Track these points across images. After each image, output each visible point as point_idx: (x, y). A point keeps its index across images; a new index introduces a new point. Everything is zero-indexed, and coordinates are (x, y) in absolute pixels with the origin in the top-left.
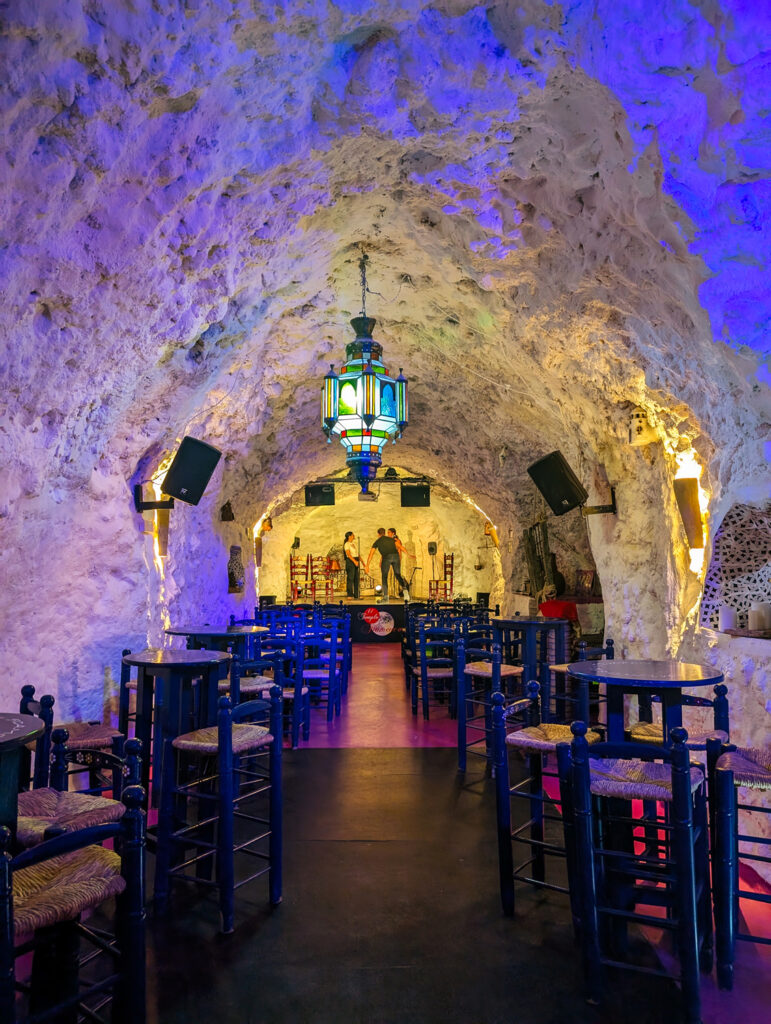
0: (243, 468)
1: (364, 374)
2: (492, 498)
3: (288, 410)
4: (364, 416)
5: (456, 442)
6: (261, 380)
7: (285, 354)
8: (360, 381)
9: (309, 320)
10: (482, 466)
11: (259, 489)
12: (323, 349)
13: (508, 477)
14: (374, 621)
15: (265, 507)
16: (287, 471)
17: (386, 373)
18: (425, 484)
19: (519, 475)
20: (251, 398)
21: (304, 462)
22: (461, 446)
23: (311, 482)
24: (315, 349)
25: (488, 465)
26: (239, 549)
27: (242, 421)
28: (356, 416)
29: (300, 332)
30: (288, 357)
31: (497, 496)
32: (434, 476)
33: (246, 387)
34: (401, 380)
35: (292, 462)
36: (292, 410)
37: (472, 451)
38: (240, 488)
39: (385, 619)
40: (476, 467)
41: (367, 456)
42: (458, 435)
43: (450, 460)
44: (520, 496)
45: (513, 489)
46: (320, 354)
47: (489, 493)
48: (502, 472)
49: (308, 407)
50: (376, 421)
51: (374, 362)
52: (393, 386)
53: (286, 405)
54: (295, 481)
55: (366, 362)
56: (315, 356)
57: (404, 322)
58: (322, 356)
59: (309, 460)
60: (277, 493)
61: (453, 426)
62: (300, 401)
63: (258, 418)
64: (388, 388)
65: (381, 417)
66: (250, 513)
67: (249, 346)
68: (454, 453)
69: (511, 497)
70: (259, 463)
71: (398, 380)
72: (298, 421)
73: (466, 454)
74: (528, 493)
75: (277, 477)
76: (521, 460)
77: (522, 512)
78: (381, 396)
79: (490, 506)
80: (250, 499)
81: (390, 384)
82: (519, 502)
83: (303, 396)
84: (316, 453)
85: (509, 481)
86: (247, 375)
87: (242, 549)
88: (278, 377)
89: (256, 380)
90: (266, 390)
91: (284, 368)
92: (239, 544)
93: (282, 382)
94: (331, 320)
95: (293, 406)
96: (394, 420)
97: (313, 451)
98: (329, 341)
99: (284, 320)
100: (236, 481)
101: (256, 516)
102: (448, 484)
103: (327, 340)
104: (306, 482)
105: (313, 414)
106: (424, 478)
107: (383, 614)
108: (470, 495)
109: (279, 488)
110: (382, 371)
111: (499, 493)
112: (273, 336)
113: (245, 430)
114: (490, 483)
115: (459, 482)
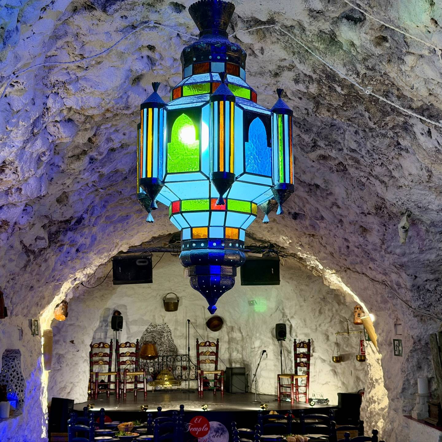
0: (21, 242)
1: (213, 99)
2: (373, 280)
3: (86, 159)
4: (214, 174)
5: (328, 203)
6: (43, 115)
7: (80, 74)
8: (206, 111)
9: (117, 15)
10: (365, 237)
11: (47, 268)
12: (139, 67)
13: (404, 255)
14: (203, 434)
15: (57, 288)
16: (88, 241)
17: (254, 98)
18: (272, 254)
19: (422, 252)
20: (26, 142)
21: (111, 228)
22: (335, 209)
23: (122, 252)
24: (126, 67)
25: (374, 238)
26: (18, 352)
27: (13, 176)
28: (200, 176)
29: (103, 37)
30: (85, 79)
31: (380, 277)
32: (286, 245)
33: (17, 125)
34: (280, 110)
35: (95, 229)
36: (92, 159)
37: (352, 217)
38: (17, 270)
39: (217, 431)
40: (355, 239)
41: (219, 247)
42: (331, 194)
43: (313, 227)
44: (419, 281)
45: (411, 271)
46: (135, 75)
47: (369, 273)
48: (396, 247)
49: (116, 155)
50: (235, 185)
51: (230, 78)
52: (267, 121)
53: (84, 152)
54: (99, 253)
55: (217, 77)
56: (127, 77)
57: (271, 21)
58: (137, 79)
59: (119, 225)
60: (74, 270)
61: (325, 181)
62: (104, 148)
63: (40, 172)
64: (257, 124)
65: (245, 177)
66: (36, 299)
67: (17, 58)
68: (322, 218)
69: (406, 280)
70: (44, 234)
71: (274, 111)
72: (101, 176)
73: (341, 221)
74: (432, 277)
75: (74, 250)
76: (427, 231)
77: (420, 302)
78: (246, 139)
79: (366, 289)
80: (34, 283)
81: (262, 116)
82: (417, 288)
83: (109, 140)
84: (127, 217)
85: (405, 259)
86: (17, 106)
87: (22, 350)
88: (70, 109)
89: (34, 115)
90: (51, 129)
91: (78, 95)
92: (17, 345)
93: (76, 117)
94: (153, 17)
95: (94, 154)
96: (268, 181)
97: (124, 213)
98: (150, 53)
99: (76, 16)
100: (11, 260)
101: (44, 302)
102: (305, 256)
103: (146, 52)
104: (114, 253)
105: (123, 166)
106: (272, 247)
107: (214, 424)
108: (337, 272)
109: (78, 263)
110: (246, 94)
111: (385, 274)
112: (60, 43)
113: (19, 190)
114: (373, 260)
115: (322, 254)
